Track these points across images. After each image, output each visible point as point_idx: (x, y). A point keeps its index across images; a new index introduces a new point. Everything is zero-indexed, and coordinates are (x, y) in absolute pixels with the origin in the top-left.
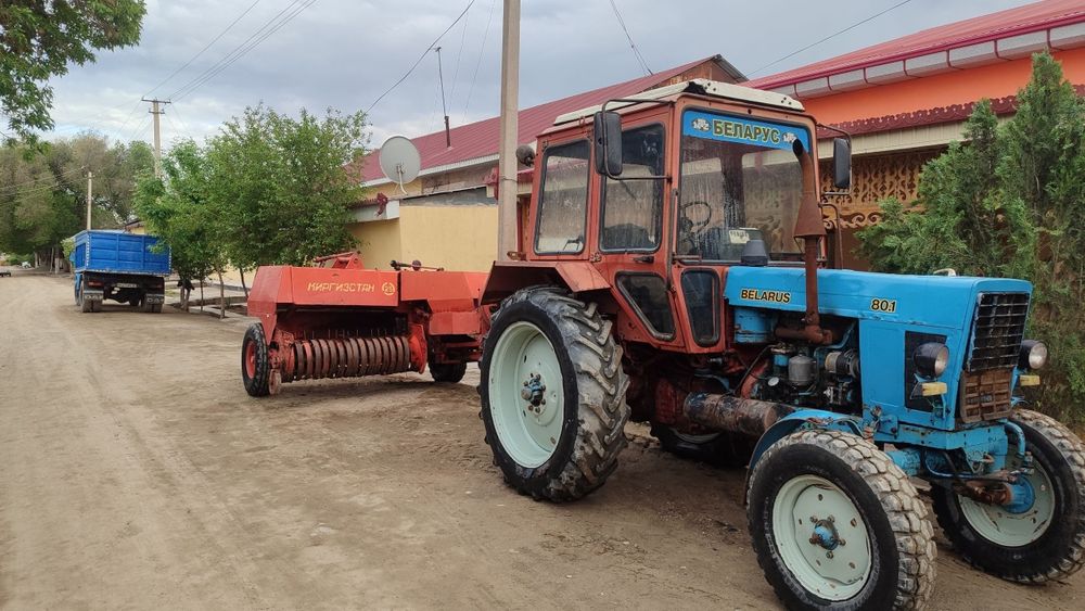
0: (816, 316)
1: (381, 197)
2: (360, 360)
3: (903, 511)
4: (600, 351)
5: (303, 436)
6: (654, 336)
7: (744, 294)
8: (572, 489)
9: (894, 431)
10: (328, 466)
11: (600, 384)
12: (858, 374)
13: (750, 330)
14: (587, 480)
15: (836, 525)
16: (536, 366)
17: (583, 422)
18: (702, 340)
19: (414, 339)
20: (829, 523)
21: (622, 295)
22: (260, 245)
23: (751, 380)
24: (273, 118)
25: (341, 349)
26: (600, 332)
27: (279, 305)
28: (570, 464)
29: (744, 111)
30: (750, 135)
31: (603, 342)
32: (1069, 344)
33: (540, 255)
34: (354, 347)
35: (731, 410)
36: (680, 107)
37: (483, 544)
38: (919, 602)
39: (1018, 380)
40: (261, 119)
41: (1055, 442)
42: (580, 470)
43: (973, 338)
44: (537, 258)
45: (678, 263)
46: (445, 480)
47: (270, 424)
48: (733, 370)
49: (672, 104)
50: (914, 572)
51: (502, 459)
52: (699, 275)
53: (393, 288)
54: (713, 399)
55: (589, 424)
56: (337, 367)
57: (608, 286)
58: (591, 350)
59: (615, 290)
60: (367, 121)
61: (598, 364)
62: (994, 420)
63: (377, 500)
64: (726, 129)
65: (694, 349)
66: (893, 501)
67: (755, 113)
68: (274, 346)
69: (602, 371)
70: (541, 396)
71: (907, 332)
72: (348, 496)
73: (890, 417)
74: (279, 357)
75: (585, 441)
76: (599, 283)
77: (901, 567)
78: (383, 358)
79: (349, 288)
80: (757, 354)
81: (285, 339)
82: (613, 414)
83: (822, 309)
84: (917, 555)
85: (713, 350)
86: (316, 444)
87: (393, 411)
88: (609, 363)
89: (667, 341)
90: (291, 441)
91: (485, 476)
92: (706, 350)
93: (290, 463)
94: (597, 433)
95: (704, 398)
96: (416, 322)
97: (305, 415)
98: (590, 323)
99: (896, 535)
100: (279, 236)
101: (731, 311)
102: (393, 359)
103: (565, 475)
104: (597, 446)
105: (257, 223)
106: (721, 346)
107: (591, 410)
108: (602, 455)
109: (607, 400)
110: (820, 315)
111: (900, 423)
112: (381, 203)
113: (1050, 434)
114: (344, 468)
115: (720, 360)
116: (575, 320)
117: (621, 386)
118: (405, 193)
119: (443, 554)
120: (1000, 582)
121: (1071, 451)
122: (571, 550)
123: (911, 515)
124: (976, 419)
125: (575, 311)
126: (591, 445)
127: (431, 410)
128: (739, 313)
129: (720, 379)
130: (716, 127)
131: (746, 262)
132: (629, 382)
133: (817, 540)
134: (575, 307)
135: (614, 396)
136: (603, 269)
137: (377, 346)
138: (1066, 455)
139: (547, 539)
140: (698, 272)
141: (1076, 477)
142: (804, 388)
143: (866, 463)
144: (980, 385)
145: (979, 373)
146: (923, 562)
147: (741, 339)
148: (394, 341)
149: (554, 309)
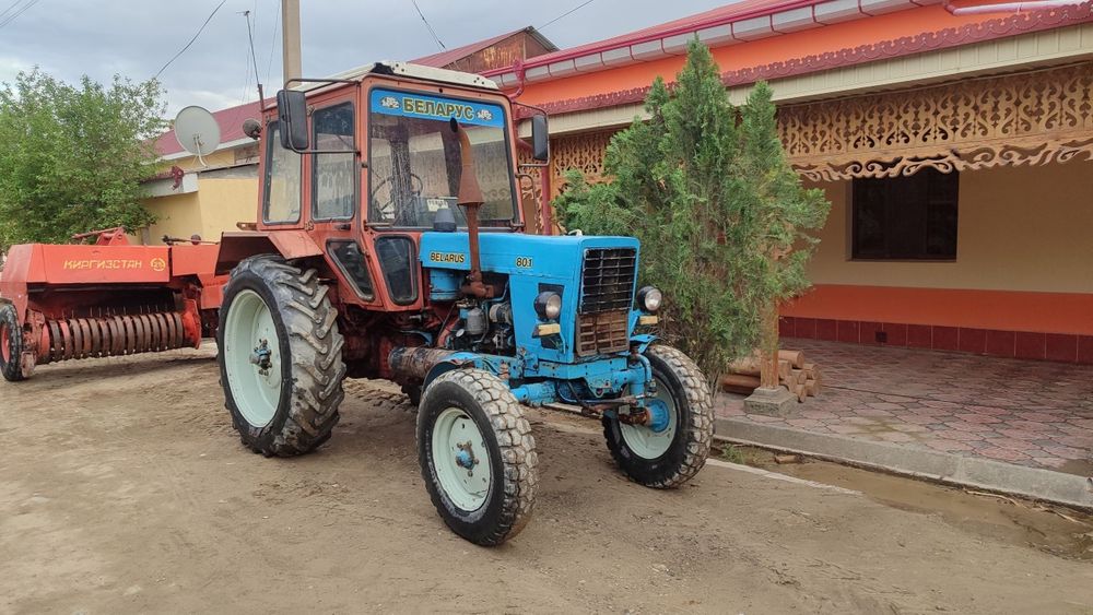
0: (478, 274)
1: (175, 170)
2: (127, 338)
3: (507, 429)
4: (312, 314)
5: (50, 417)
6: (359, 297)
7: (433, 257)
8: (294, 443)
9: (536, 367)
10: (69, 442)
11: (311, 345)
12: (511, 321)
13: (442, 289)
14: (308, 434)
15: (473, 448)
16: (264, 332)
17: (296, 380)
18: (401, 299)
19: (188, 315)
20: (468, 447)
21: (333, 261)
22: (43, 224)
23: (446, 332)
24: (49, 84)
25: (104, 328)
26: (313, 296)
27: (30, 285)
28: (288, 419)
29: (435, 90)
30: (443, 112)
31: (315, 305)
32: (714, 291)
33: (268, 225)
34: (119, 325)
35: (421, 360)
36: (366, 86)
37: (196, 498)
38: (523, 503)
39: (638, 320)
40: (38, 85)
41: (675, 370)
42: (298, 425)
43: (583, 286)
44: (265, 228)
45: (370, 230)
46: (182, 446)
47: (19, 407)
48: (432, 325)
49: (358, 84)
50: (514, 478)
51: (240, 423)
52: (391, 241)
53: (164, 264)
54: (411, 351)
55: (303, 382)
56: (102, 346)
57: (320, 253)
58: (303, 313)
59: (327, 256)
60: (160, 89)
61: (310, 326)
62: (614, 353)
63: (106, 468)
64: (417, 106)
65: (391, 307)
66: (500, 422)
67: (446, 92)
68: (27, 327)
69: (314, 333)
70: (268, 360)
71: (540, 284)
72: (76, 468)
73: (532, 356)
74: (32, 338)
75: (300, 398)
76: (312, 250)
77: (506, 475)
78: (152, 336)
79: (112, 264)
80: (448, 309)
81: (37, 319)
82: (327, 371)
83: (484, 268)
84: (517, 464)
85: (411, 308)
86: (62, 423)
87: (161, 387)
88: (321, 325)
89: (370, 301)
90: (36, 421)
91: (226, 439)
92: (404, 308)
93: (27, 442)
94: (311, 390)
95: (403, 352)
96: (191, 297)
97: (62, 396)
98: (304, 288)
99: (501, 450)
100: (63, 214)
101: (427, 271)
102: (165, 336)
103: (285, 431)
104: (312, 401)
105: (38, 200)
106: (419, 304)
107: (304, 369)
108: (318, 409)
109: (320, 359)
110: (482, 273)
111: (540, 360)
112: (177, 176)
113: (673, 364)
114: (87, 442)
115: (419, 317)
116: (288, 286)
117: (334, 346)
118: (204, 166)
119: (151, 510)
120: (644, 489)
121: (686, 376)
122: (281, 496)
123: (514, 433)
124: (593, 353)
125: (290, 277)
126: (306, 401)
127: (200, 384)
128: (433, 274)
129: (422, 333)
130: (406, 105)
131: (437, 228)
132: (343, 342)
133: (460, 462)
134: (290, 274)
135: (326, 355)
136: (316, 236)
137: (146, 323)
138: (682, 379)
139: (262, 488)
140: (390, 238)
141: (688, 397)
142: (479, 336)
143: (484, 393)
144: (595, 325)
145: (595, 316)
146: (523, 471)
147: (435, 297)
148: (165, 317)
149: (270, 277)
